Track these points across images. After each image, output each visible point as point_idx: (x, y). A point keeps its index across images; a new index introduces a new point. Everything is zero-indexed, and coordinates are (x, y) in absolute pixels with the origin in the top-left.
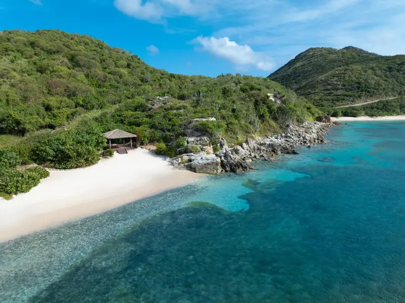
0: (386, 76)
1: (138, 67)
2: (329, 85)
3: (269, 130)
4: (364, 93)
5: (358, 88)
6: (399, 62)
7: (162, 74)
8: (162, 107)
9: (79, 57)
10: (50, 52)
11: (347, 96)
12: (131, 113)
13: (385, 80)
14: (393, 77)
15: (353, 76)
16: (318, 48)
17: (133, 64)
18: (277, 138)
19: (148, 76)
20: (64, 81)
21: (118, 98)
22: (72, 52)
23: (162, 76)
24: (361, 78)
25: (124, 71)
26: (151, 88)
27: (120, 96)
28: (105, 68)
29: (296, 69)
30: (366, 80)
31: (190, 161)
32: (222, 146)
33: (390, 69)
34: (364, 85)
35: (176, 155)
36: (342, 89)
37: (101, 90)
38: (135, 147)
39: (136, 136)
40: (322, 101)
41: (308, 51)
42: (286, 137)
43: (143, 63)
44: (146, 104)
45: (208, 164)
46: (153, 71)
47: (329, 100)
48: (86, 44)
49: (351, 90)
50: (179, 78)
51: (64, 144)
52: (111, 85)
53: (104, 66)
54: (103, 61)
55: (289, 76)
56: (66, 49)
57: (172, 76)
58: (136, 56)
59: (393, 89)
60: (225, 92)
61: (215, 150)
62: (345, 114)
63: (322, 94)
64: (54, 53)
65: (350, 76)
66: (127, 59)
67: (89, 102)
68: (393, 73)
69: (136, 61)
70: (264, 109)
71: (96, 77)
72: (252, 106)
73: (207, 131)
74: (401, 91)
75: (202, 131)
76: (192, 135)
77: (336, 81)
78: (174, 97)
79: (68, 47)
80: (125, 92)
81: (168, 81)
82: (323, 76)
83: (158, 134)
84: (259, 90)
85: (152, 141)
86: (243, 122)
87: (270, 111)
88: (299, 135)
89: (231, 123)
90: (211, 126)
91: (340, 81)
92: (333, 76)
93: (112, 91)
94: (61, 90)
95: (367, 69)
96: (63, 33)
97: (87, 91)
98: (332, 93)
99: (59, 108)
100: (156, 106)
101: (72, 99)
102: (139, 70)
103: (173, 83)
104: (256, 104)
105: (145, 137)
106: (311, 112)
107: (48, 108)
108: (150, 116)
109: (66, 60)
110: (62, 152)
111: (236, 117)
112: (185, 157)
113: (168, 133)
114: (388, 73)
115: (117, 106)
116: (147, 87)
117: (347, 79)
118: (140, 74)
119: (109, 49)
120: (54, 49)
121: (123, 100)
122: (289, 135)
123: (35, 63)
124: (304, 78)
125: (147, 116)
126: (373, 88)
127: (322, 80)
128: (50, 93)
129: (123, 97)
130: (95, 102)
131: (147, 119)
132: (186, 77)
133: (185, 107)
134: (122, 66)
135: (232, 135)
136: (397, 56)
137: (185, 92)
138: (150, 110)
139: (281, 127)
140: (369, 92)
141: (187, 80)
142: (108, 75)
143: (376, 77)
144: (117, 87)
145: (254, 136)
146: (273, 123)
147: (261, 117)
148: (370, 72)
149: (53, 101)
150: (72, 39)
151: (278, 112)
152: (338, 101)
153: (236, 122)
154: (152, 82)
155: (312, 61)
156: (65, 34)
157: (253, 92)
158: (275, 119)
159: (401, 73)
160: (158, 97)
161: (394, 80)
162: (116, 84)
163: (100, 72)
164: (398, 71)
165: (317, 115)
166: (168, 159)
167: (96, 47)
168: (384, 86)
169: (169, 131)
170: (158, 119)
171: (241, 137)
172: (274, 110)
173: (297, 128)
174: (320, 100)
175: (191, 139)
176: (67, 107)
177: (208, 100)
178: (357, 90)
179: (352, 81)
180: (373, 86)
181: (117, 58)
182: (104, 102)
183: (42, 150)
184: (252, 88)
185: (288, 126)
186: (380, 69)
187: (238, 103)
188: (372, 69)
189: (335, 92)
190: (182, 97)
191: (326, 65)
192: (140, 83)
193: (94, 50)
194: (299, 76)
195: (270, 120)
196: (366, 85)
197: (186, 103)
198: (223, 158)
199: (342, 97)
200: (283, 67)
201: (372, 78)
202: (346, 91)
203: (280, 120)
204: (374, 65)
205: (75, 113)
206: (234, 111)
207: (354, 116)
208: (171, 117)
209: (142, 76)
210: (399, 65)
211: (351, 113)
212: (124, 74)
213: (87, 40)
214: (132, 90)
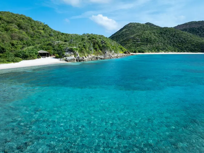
0: (159, 36)
1: (48, 30)
2: (135, 39)
3: (99, 54)
4: (149, 43)
5: (147, 41)
6: (165, 30)
7: (59, 33)
8: (58, 44)
9: (22, 25)
10: (8, 22)
11: (142, 44)
12: (46, 46)
13: (159, 38)
14: (162, 36)
15: (145, 36)
16: (134, 23)
17: (46, 28)
18: (101, 56)
19: (53, 34)
20: (18, 34)
21: (40, 42)
22: (18, 23)
23: (59, 34)
24: (148, 37)
25: (42, 31)
26: (53, 38)
27: (41, 41)
28: (34, 30)
29: (123, 32)
30: (150, 38)
31: (66, 59)
32: (77, 55)
33: (161, 33)
34: (149, 40)
35: (62, 58)
36: (140, 41)
37: (33, 39)
38: (48, 56)
39: (48, 52)
40: (131, 47)
41: (129, 24)
42: (105, 56)
43: (50, 28)
44: (52, 43)
45: (72, 59)
46: (55, 32)
47: (134, 46)
48: (23, 19)
49: (144, 42)
50: (66, 35)
51: (25, 53)
52: (37, 37)
53: (33, 29)
54: (32, 27)
55: (120, 36)
56: (16, 21)
57: (63, 34)
58: (47, 25)
59: (161, 41)
60: (83, 39)
61: (75, 56)
62: (139, 52)
63: (131, 44)
64: (10, 23)
65: (144, 36)
66: (43, 26)
67: (28, 43)
68: (162, 35)
69: (47, 27)
70: (97, 46)
71: (30, 33)
72: (92, 45)
73: (72, 51)
74: (164, 43)
75: (71, 51)
76: (67, 52)
77: (138, 38)
78: (63, 41)
79: (16, 20)
80: (43, 40)
81: (61, 36)
82: (133, 36)
83: (56, 52)
84: (96, 39)
85: (54, 55)
86: (87, 50)
87: (99, 47)
88: (110, 55)
89: (82, 49)
90: (73, 49)
91: (139, 38)
92: (137, 36)
93: (37, 39)
94: (16, 38)
95: (152, 33)
96: (12, 13)
97: (27, 39)
98: (136, 43)
99: (17, 45)
100: (55, 44)
101: (22, 42)
102: (48, 31)
103: (63, 37)
104: (94, 44)
105: (51, 53)
106: (122, 50)
107: (13, 45)
108: (53, 47)
109: (16, 26)
110: (25, 55)
111: (85, 48)
112: (65, 58)
113: (59, 52)
114: (160, 35)
115: (40, 45)
116: (52, 38)
117: (143, 37)
118: (49, 33)
119: (34, 22)
120: (10, 21)
121: (42, 43)
122: (106, 55)
123: (3, 27)
124: (126, 36)
125: (52, 47)
126: (153, 41)
127: (132, 37)
128: (12, 39)
129: (42, 41)
130: (31, 43)
131: (52, 48)
132: (69, 35)
133: (66, 44)
134: (41, 29)
135: (83, 54)
136: (165, 27)
137: (67, 39)
138: (53, 45)
139: (103, 53)
140: (151, 43)
141: (70, 36)
142: (35, 33)
143: (154, 37)
144: (39, 38)
145: (91, 54)
146: (100, 51)
147: (96, 49)
148: (152, 34)
149: (14, 42)
150: (16, 16)
151: (102, 47)
152: (138, 46)
153: (85, 49)
154: (54, 36)
155: (130, 29)
156: (13, 14)
157: (94, 40)
158: (101, 50)
159: (165, 35)
160: (56, 41)
161: (162, 38)
162: (39, 37)
163: (32, 32)
164: (164, 34)
165: (124, 51)
166: (59, 59)
167: (28, 20)
168: (158, 40)
169: (60, 51)
170: (56, 48)
171: (86, 55)
172: (100, 47)
173: (110, 53)
174: (130, 46)
175: (67, 53)
176: (20, 44)
177: (75, 41)
178: (146, 42)
179: (145, 38)
180: (153, 40)
181: (38, 26)
182: (34, 43)
183: (18, 55)
184: (93, 38)
185: (106, 52)
186: (157, 33)
187: (86, 43)
188: (154, 33)
189: (137, 43)
190: (65, 41)
191: (136, 31)
192: (49, 36)
193: (27, 22)
194: (124, 36)
195: (99, 50)
196: (150, 40)
197: (67, 43)
198: (77, 58)
199: (140, 45)
200: (118, 32)
201: (153, 37)
202: (142, 42)
203: (103, 50)
204: (155, 31)
205: (24, 47)
206: (84, 46)
207: (143, 52)
208: (61, 47)
209: (50, 33)
210: (165, 31)
211: (142, 51)
212: (42, 32)
213: (24, 17)
214: (46, 39)
